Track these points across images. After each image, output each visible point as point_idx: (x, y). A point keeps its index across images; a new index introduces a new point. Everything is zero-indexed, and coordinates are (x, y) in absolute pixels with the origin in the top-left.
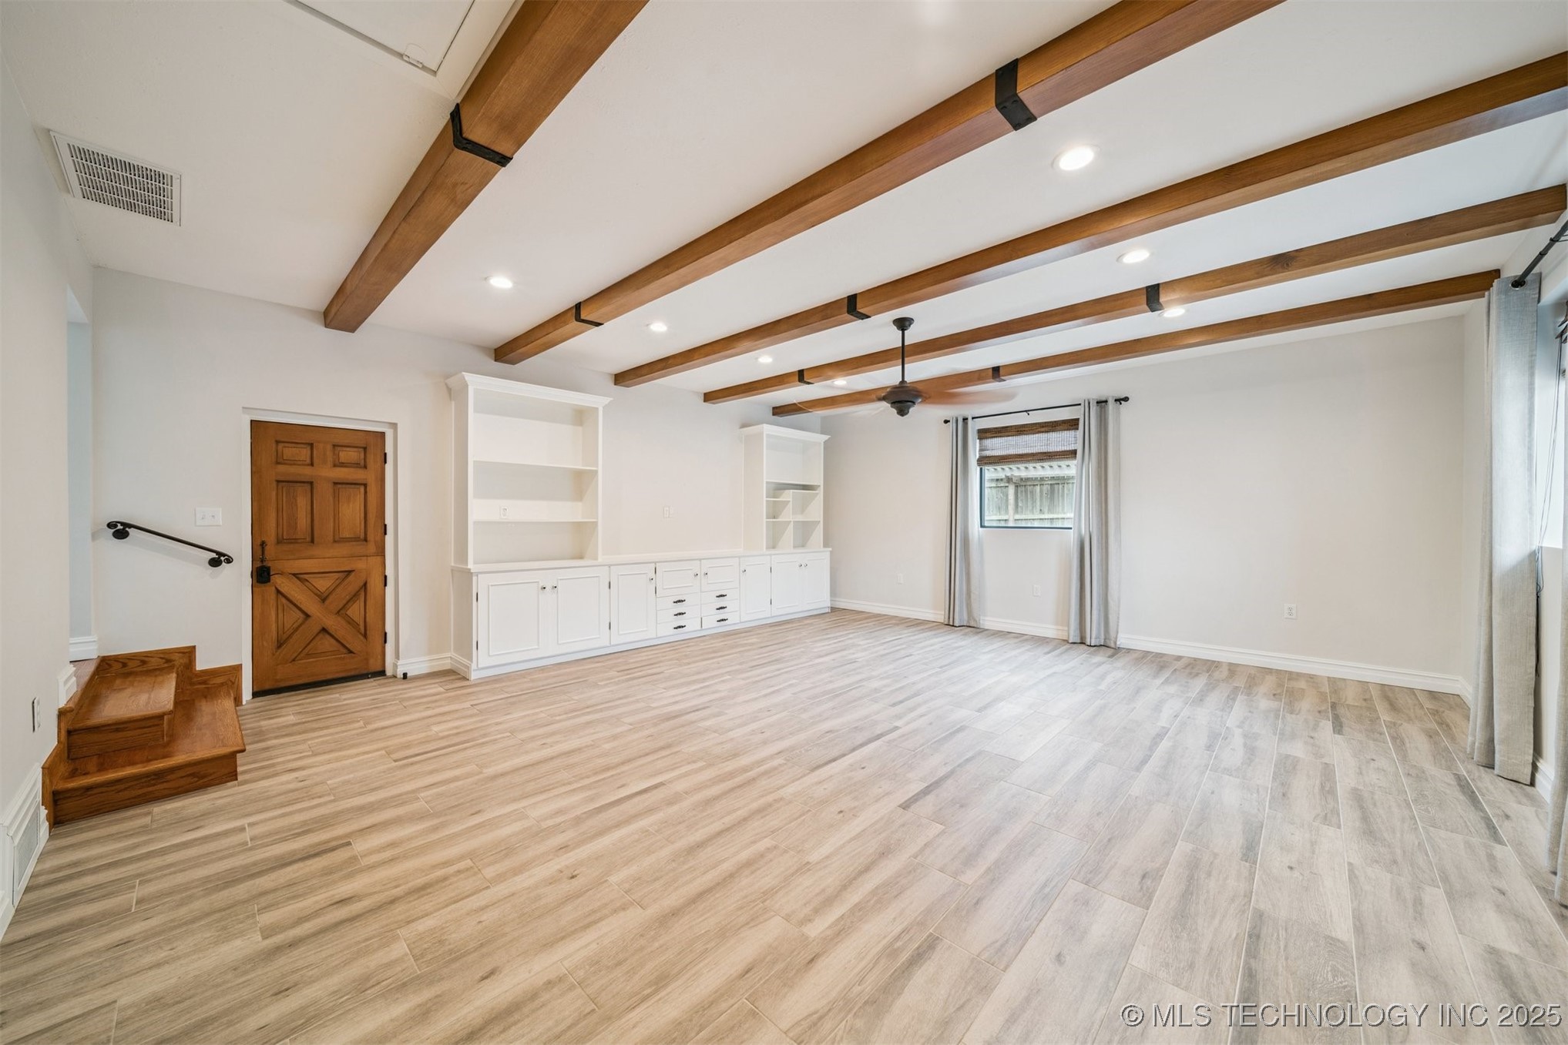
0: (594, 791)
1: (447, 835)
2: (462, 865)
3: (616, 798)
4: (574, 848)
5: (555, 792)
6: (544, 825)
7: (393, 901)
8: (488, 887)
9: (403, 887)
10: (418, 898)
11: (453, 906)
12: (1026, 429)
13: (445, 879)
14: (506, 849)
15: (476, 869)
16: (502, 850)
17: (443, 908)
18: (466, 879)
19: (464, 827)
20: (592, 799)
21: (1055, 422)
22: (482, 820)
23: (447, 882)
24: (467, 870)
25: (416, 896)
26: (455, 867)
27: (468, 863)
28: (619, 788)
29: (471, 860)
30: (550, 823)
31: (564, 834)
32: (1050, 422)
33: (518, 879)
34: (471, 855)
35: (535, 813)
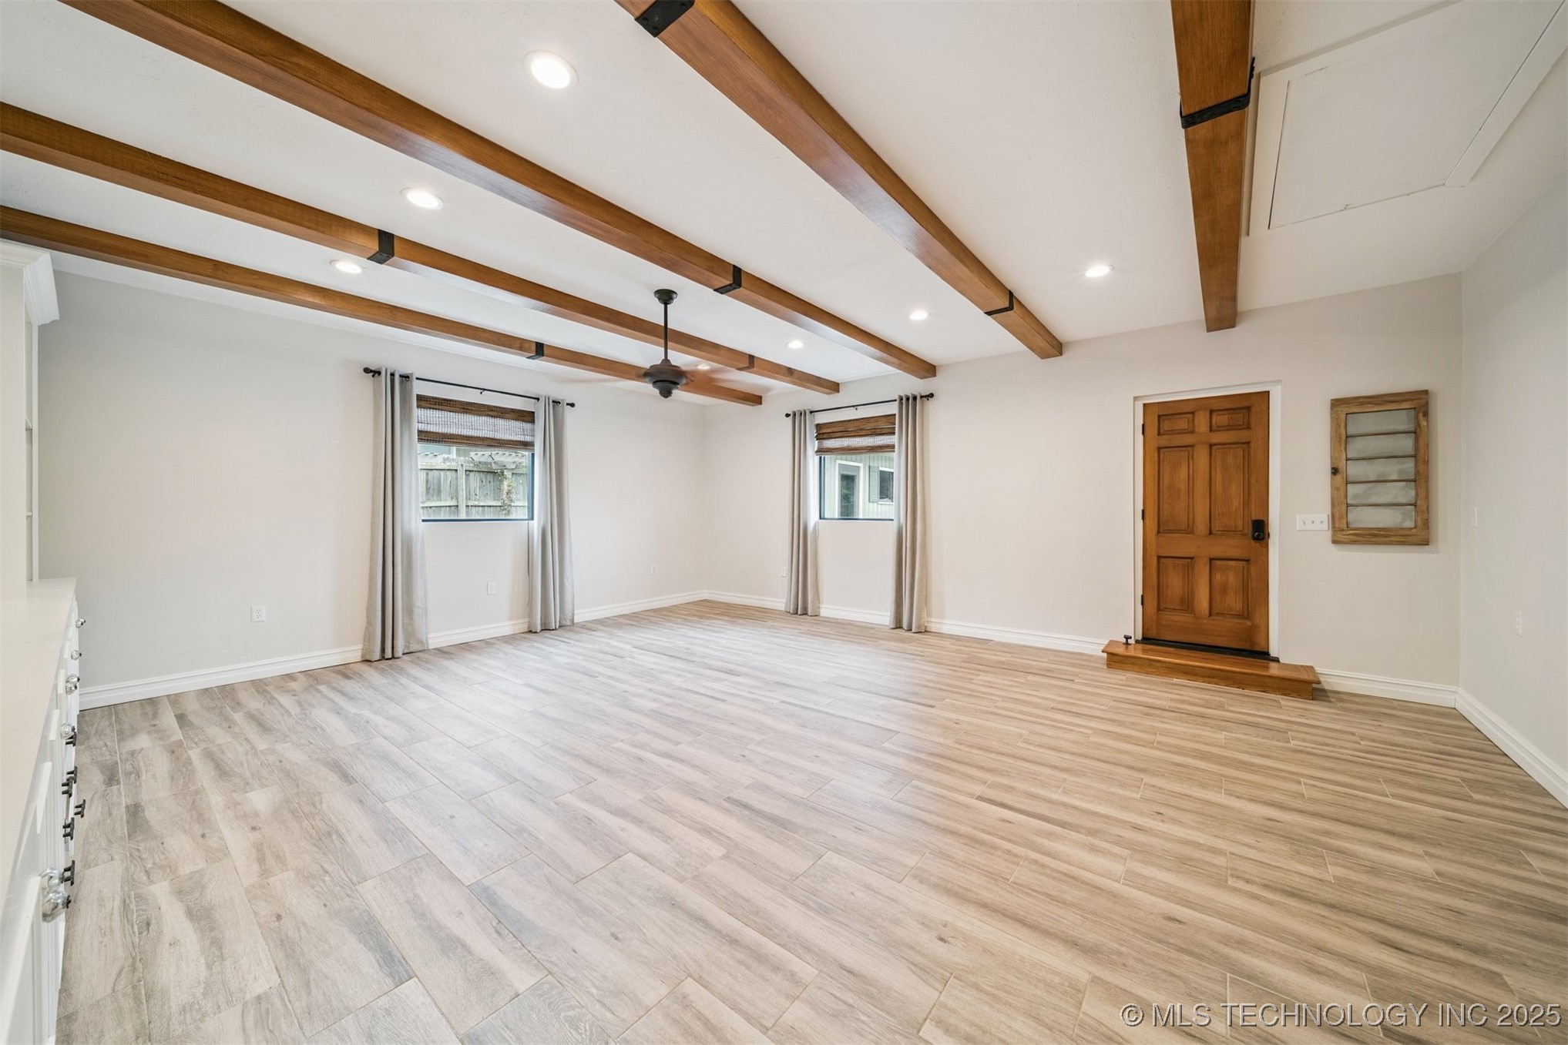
0: (1035, 838)
1: (1233, 924)
2: (1241, 885)
3: (1030, 819)
4: (1131, 823)
5: (1064, 867)
6: (1125, 852)
7: (1331, 906)
8: (1231, 853)
9: (1317, 911)
10: (1303, 891)
11: (1273, 864)
12: (473, 408)
13: (1265, 886)
14: (1183, 864)
15: (1229, 871)
16: (1189, 865)
17: (1283, 869)
18: (1246, 872)
19: (1204, 917)
20: (1050, 835)
21: (505, 408)
22: (1178, 907)
23: (1266, 882)
24: (1238, 877)
25: (1304, 894)
26: (1247, 887)
27: (1231, 882)
28: (1010, 822)
29: (1226, 882)
30: (1117, 850)
31: (1122, 834)
32: (500, 407)
33: (1201, 841)
34: (1222, 884)
35: (1118, 868)
